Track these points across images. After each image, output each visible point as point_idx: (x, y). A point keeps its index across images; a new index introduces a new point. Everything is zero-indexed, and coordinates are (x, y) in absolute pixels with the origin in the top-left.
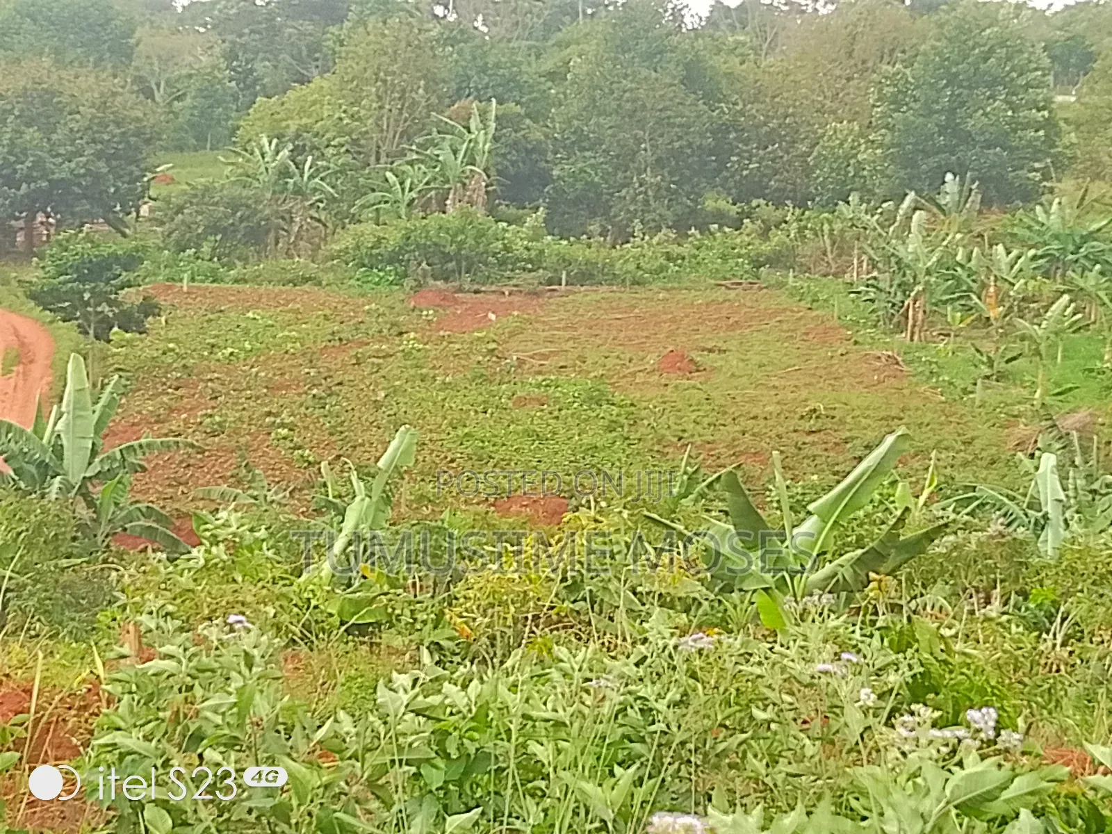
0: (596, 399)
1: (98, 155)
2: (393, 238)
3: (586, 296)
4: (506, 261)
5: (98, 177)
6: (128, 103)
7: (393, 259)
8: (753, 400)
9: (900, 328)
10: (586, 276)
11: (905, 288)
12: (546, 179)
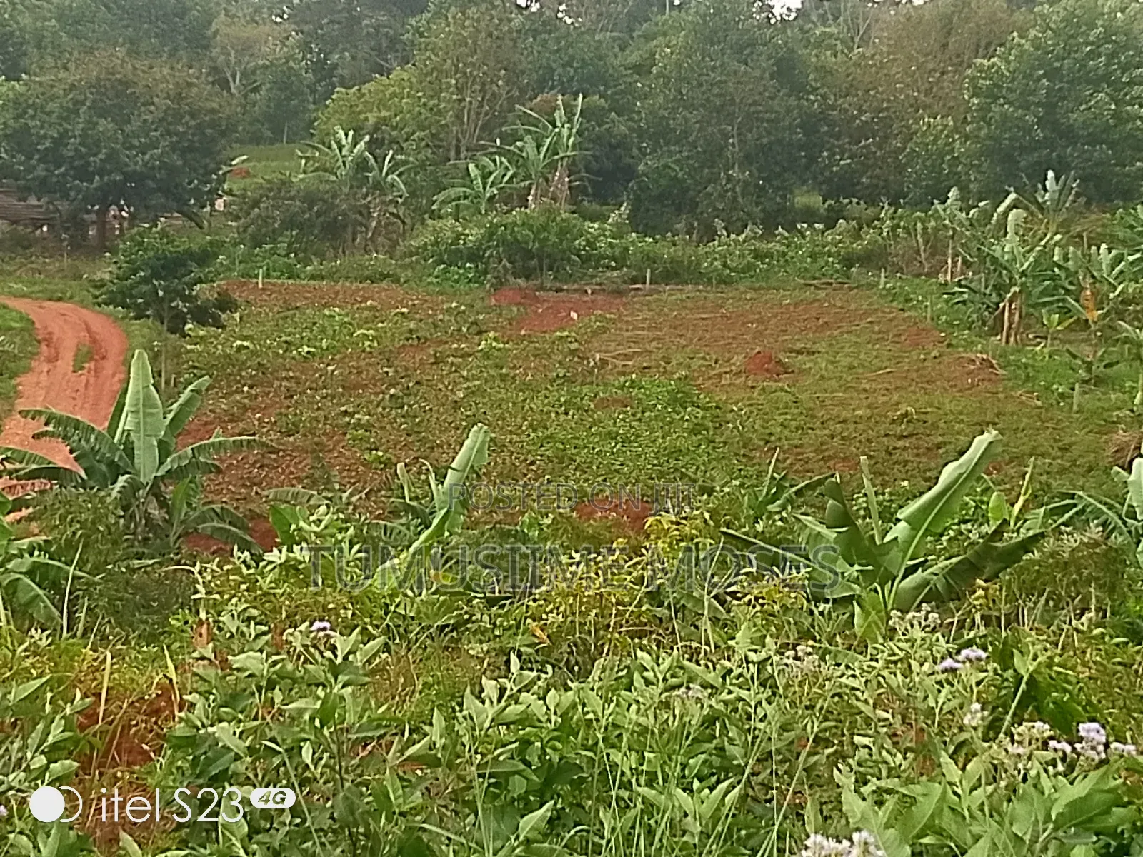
0: (679, 400)
1: (173, 147)
2: (474, 234)
3: (671, 294)
4: (590, 259)
5: (172, 170)
6: (203, 93)
7: (475, 255)
8: (842, 403)
9: (996, 330)
10: (672, 274)
11: (1000, 289)
12: (630, 173)
